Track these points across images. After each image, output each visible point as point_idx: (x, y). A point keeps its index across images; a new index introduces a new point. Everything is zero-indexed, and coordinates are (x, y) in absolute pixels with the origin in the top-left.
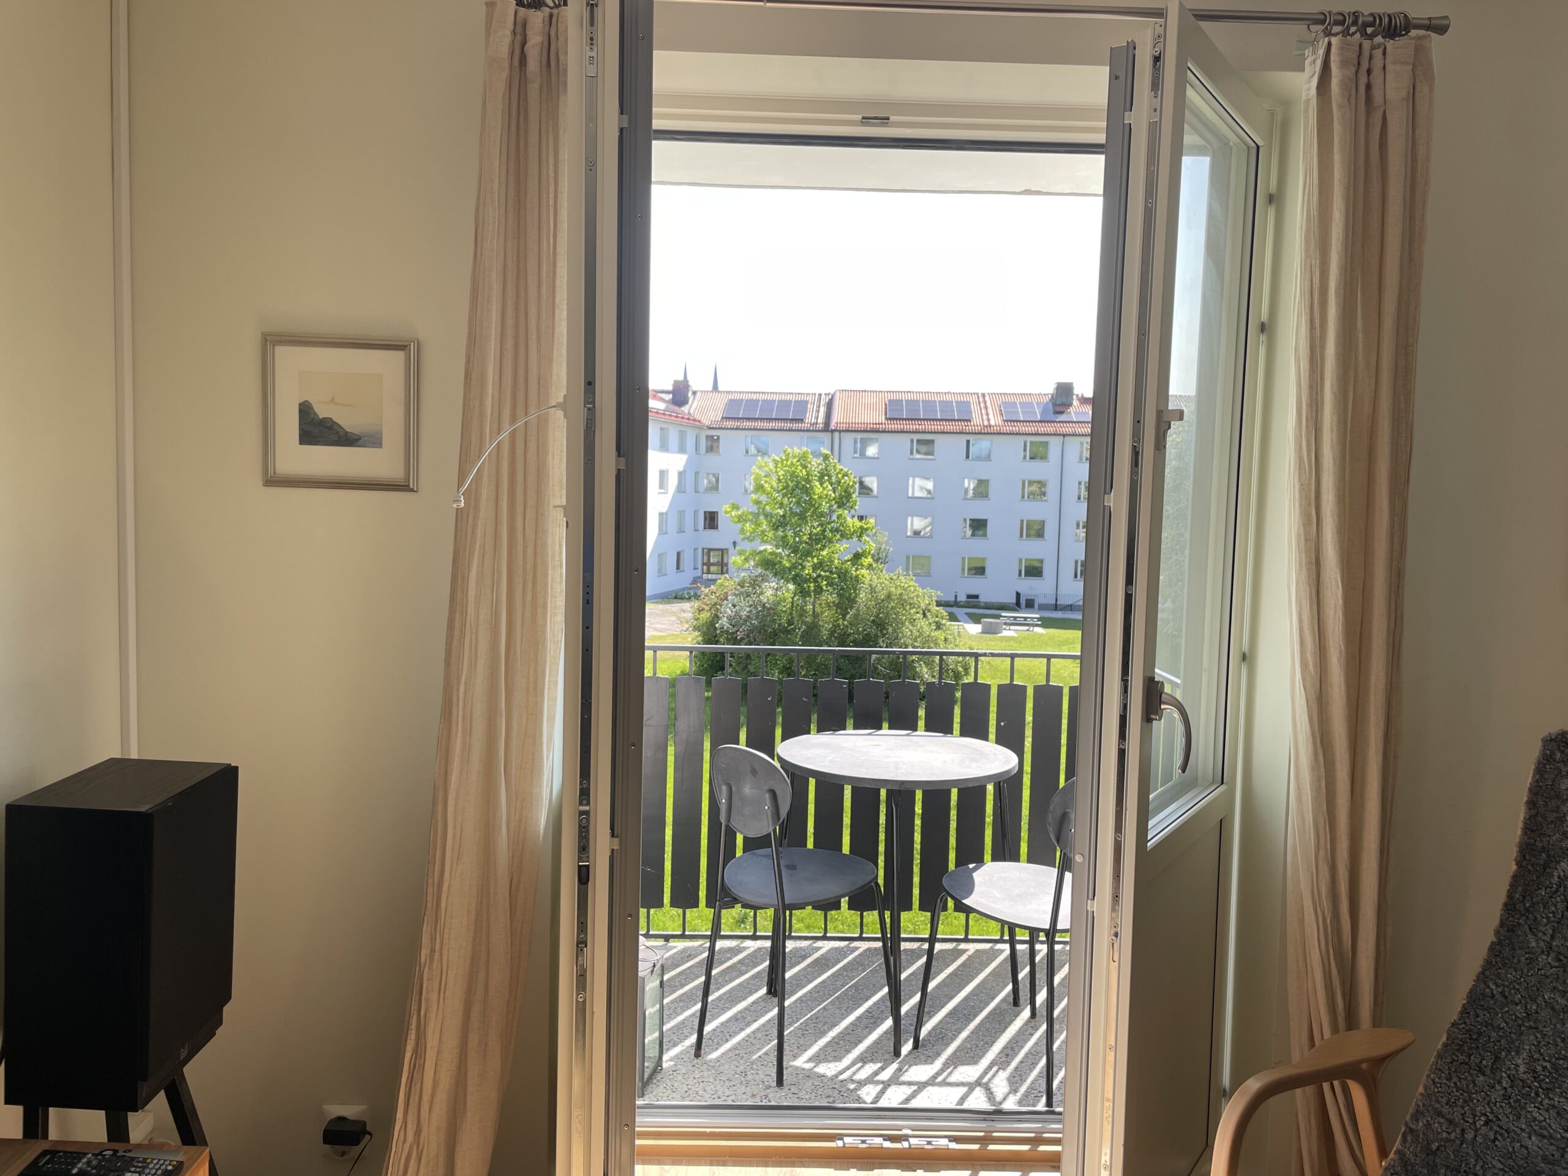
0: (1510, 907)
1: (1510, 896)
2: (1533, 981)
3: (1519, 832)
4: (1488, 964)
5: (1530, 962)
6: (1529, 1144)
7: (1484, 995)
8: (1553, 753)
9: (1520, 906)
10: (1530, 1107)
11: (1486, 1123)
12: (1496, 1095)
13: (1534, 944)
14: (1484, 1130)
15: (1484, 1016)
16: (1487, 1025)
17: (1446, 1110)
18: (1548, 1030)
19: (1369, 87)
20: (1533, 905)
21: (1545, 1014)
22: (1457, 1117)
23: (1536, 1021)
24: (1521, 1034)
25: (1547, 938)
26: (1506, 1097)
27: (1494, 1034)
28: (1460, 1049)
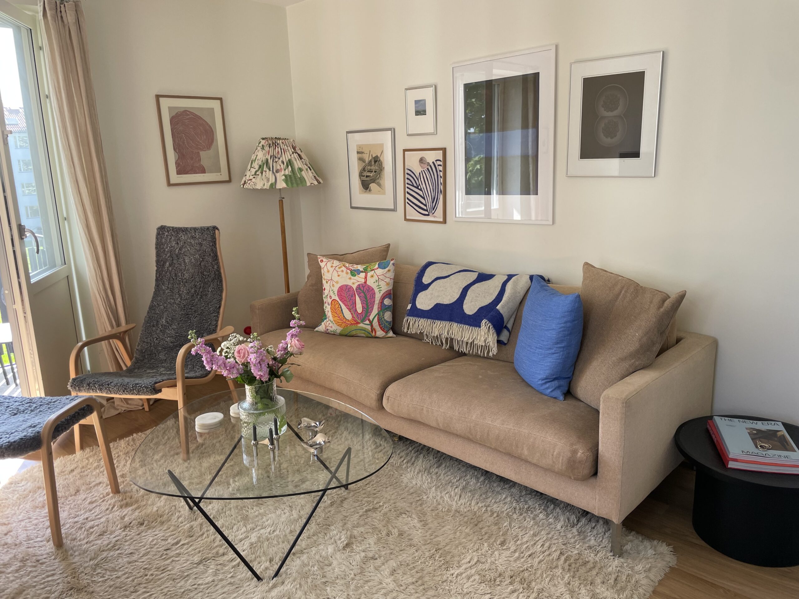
0: (157, 280)
1: (156, 277)
2: (165, 298)
3: (155, 257)
4: (153, 297)
5: (164, 293)
6: (167, 340)
7: (153, 306)
8: (159, 232)
9: (159, 279)
10: (167, 331)
11: (156, 340)
12: (158, 332)
13: (164, 288)
14: (156, 341)
15: (153, 312)
16: (154, 314)
17: (146, 340)
18: (170, 310)
19: (62, 17)
20: (162, 277)
21: (169, 306)
22: (149, 341)
23: (167, 308)
24: (163, 313)
25: (167, 285)
26: (161, 331)
27: (156, 316)
28: (148, 323)
